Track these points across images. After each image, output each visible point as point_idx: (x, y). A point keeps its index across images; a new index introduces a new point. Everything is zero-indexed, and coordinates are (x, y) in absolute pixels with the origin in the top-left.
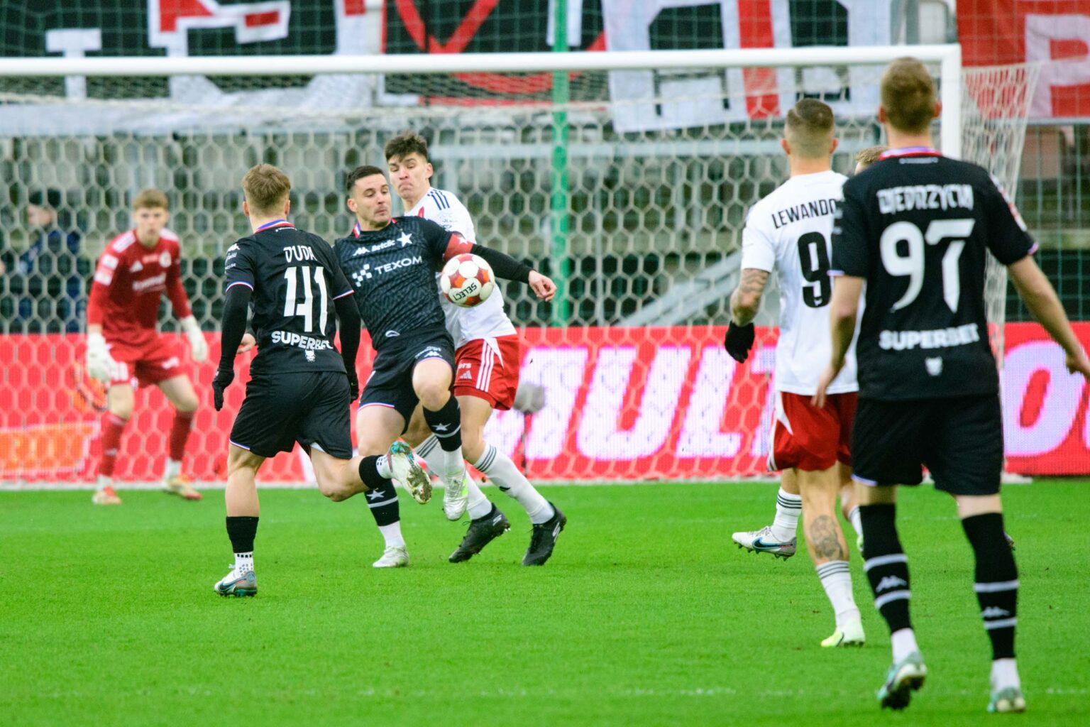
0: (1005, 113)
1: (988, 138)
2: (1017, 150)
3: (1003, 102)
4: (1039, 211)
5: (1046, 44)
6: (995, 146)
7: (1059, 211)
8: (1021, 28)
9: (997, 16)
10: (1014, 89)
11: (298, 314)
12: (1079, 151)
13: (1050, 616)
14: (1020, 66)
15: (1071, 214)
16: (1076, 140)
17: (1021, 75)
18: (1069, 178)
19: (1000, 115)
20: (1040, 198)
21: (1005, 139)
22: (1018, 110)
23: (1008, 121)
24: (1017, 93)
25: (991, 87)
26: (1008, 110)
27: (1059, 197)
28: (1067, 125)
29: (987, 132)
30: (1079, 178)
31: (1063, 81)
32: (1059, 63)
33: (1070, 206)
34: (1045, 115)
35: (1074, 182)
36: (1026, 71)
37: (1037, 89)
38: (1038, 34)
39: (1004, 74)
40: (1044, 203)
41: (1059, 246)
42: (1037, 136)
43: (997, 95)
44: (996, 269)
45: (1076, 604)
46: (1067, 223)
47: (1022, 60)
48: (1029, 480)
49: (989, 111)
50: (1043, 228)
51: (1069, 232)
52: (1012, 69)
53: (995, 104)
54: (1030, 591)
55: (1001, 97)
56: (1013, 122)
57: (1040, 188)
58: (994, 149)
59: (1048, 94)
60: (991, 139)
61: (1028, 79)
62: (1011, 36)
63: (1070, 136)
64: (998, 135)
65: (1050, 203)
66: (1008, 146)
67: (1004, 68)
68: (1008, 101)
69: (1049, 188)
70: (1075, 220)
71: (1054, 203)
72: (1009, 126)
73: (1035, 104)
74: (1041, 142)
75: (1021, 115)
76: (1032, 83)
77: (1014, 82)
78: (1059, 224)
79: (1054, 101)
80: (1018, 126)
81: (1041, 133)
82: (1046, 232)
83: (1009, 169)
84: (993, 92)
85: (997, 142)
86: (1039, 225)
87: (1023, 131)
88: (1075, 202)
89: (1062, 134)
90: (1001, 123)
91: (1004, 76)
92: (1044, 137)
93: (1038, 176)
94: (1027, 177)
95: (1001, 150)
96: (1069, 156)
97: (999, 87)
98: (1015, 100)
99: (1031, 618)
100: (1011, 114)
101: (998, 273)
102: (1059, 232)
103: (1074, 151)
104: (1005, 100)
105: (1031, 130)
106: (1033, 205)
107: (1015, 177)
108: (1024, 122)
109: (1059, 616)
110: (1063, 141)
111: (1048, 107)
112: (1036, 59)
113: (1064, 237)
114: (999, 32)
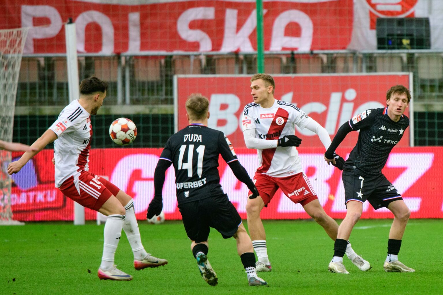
0: (12, 51)
1: (4, 63)
2: (17, 69)
3: (11, 46)
4: (28, 98)
5: (31, 19)
6: (7, 67)
7: (37, 97)
8: (19, 11)
9: (8, 5)
10: (16, 41)
11: (183, 168)
12: (46, 69)
13: (32, 287)
14: (19, 29)
15: (43, 99)
16: (45, 64)
17: (19, 34)
18: (42, 82)
19: (10, 52)
20: (28, 91)
21: (12, 63)
22: (18, 50)
23: (13, 55)
24: (18, 42)
25: (5, 39)
26: (13, 50)
27: (37, 90)
28: (41, 57)
29: (3, 60)
30: (47, 82)
31: (39, 36)
32: (38, 28)
33: (43, 95)
34: (30, 52)
35: (44, 84)
36: (22, 31)
37: (27, 40)
38: (27, 15)
39: (11, 33)
40: (31, 93)
41: (37, 114)
42: (27, 62)
43: (8, 43)
44: (8, 125)
45: (45, 282)
46: (42, 103)
47: (20, 27)
48: (23, 224)
49: (4, 50)
50: (30, 105)
51: (42, 107)
52: (15, 31)
53: (7, 47)
54: (23, 276)
55: (10, 44)
56: (16, 55)
57: (28, 87)
58: (7, 68)
59: (32, 42)
60: (5, 64)
61: (23, 35)
62: (14, 15)
63: (42, 62)
64: (8, 62)
65: (33, 94)
66: (13, 67)
67: (11, 30)
68: (13, 46)
69: (33, 86)
70: (45, 102)
71: (35, 93)
72: (14, 58)
73: (26, 47)
74: (29, 65)
75: (19, 52)
76: (24, 37)
77: (16, 37)
78: (37, 104)
79: (35, 46)
80: (18, 57)
81: (29, 61)
82: (31, 107)
83: (14, 78)
84: (6, 41)
85: (8, 65)
86: (28, 104)
87: (20, 60)
88: (45, 93)
89: (38, 61)
90: (10, 56)
91: (11, 34)
92: (31, 62)
93: (27, 81)
94: (23, 81)
95: (10, 69)
96: (42, 71)
97: (9, 39)
98: (16, 45)
99: (24, 289)
100: (15, 52)
101: (9, 126)
102: (38, 107)
103: (44, 69)
104: (12, 45)
105: (24, 59)
106: (25, 95)
107: (17, 81)
108: (21, 55)
109: (37, 287)
110: (39, 65)
111: (32, 49)
112: (26, 26)
113: (40, 110)
114: (9, 13)
